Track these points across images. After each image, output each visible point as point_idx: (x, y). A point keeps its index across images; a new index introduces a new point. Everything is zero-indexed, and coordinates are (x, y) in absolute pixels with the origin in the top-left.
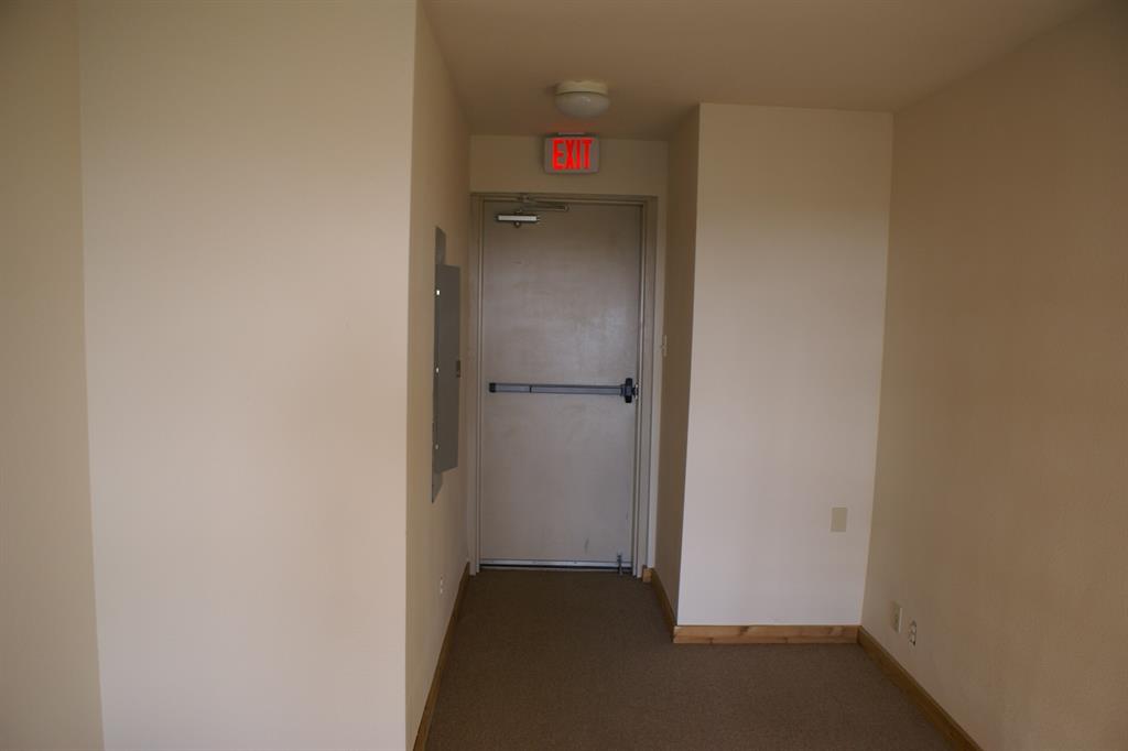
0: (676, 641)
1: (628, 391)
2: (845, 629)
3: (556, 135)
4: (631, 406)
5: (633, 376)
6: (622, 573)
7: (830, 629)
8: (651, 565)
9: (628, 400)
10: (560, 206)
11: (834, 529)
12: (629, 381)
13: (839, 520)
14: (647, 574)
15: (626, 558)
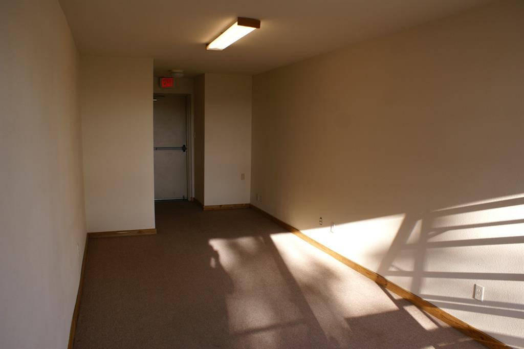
0: (204, 210)
1: (184, 148)
2: (246, 204)
3: (163, 77)
4: (185, 153)
5: (185, 144)
6: (184, 200)
7: (242, 204)
8: (193, 196)
9: (184, 151)
10: (163, 96)
11: (242, 179)
12: (184, 146)
13: (243, 177)
14: (193, 199)
15: (186, 196)
